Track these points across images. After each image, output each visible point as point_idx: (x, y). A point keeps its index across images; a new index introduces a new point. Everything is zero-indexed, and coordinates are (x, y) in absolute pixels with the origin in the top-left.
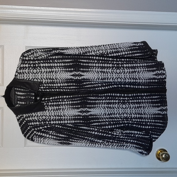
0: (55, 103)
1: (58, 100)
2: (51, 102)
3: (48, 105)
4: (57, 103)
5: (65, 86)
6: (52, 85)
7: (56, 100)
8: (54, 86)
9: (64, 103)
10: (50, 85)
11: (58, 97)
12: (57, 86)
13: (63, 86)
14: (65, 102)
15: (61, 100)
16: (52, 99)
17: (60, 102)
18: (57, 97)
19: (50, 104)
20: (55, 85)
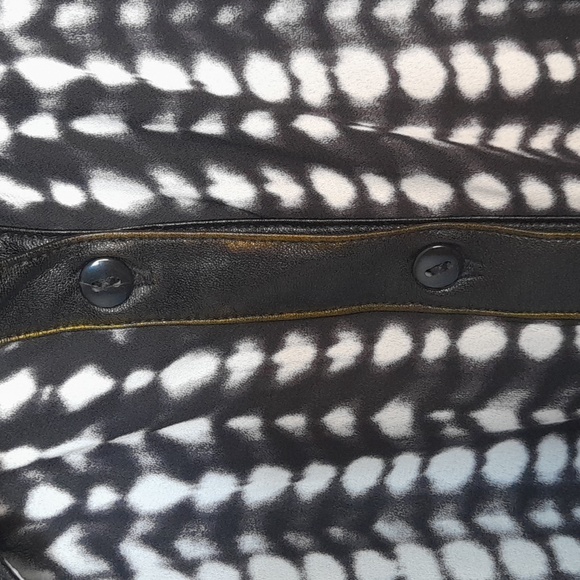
0: (266, 485)
1: (340, 420)
2: (184, 464)
3: (121, 517)
4: (316, 480)
5: (495, 106)
6: (216, 78)
7: (293, 422)
8: (246, 102)
9: (451, 470)
10: (161, 73)
11: (345, 350)
12: (315, 91)
13: (450, 107)
14: (482, 442)
15: (395, 418)
16: (208, 400)
17: (387, 449)
18: (325, 341)
19: (154, 493)
20: (265, 77)
